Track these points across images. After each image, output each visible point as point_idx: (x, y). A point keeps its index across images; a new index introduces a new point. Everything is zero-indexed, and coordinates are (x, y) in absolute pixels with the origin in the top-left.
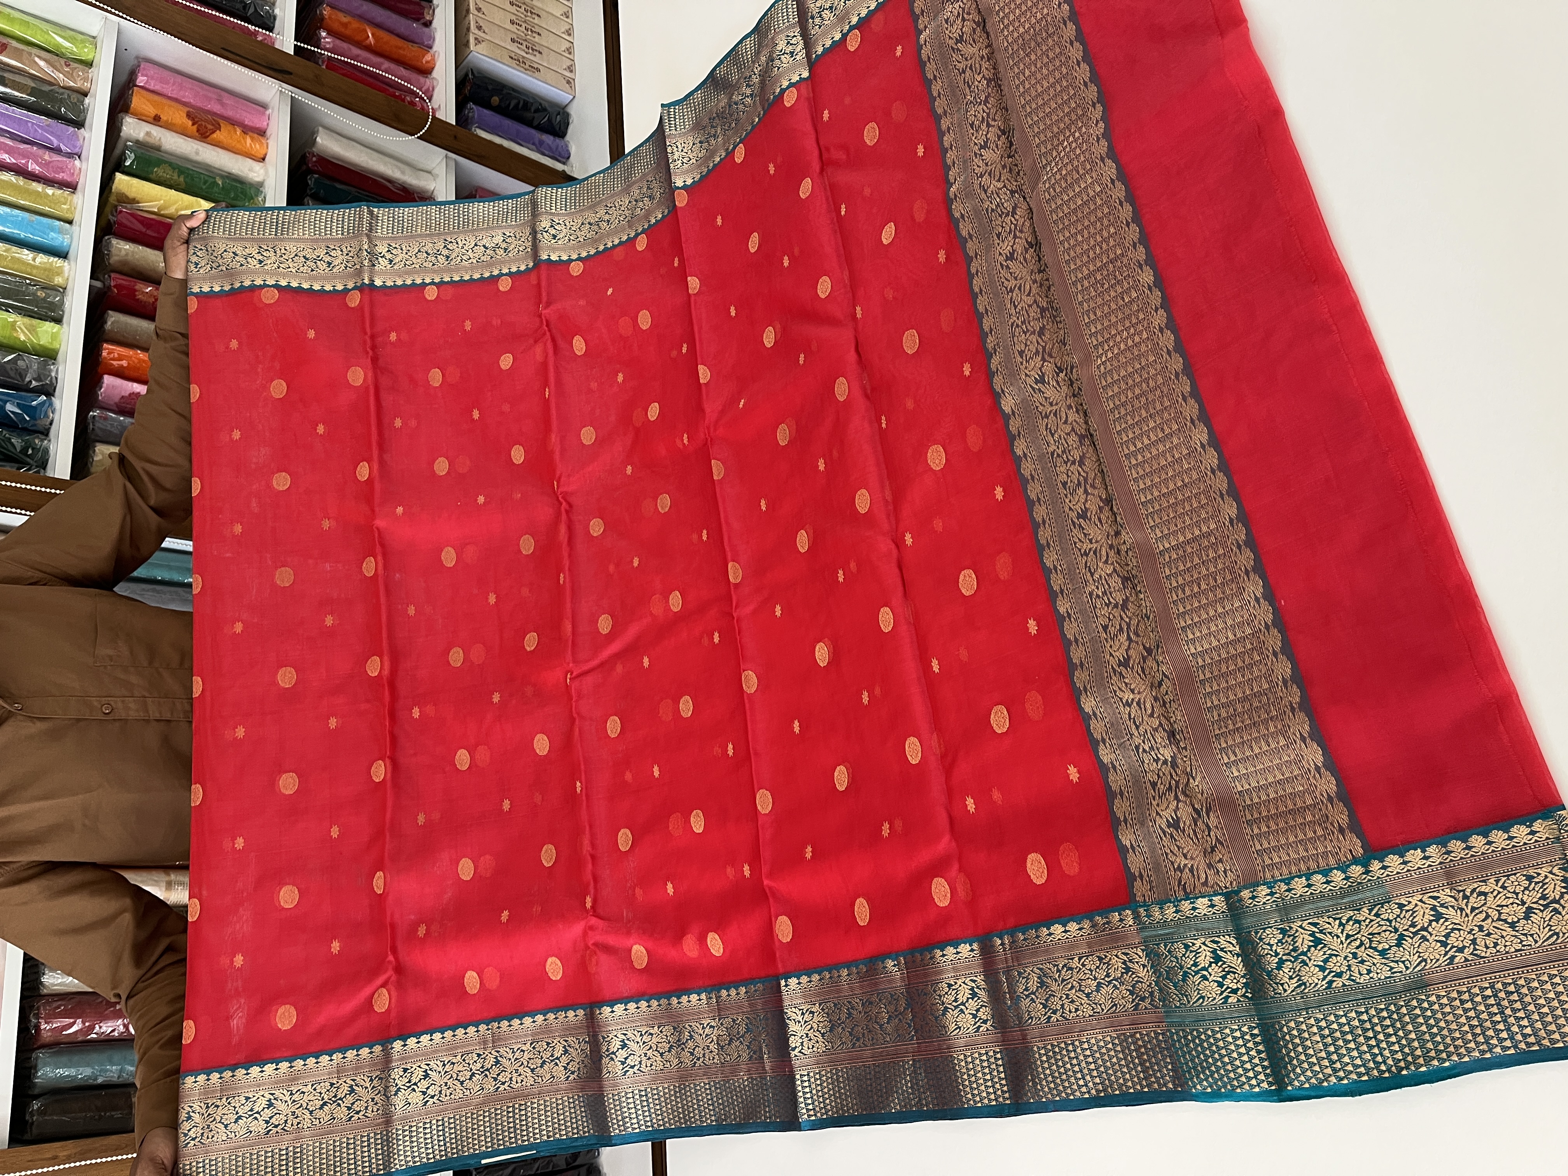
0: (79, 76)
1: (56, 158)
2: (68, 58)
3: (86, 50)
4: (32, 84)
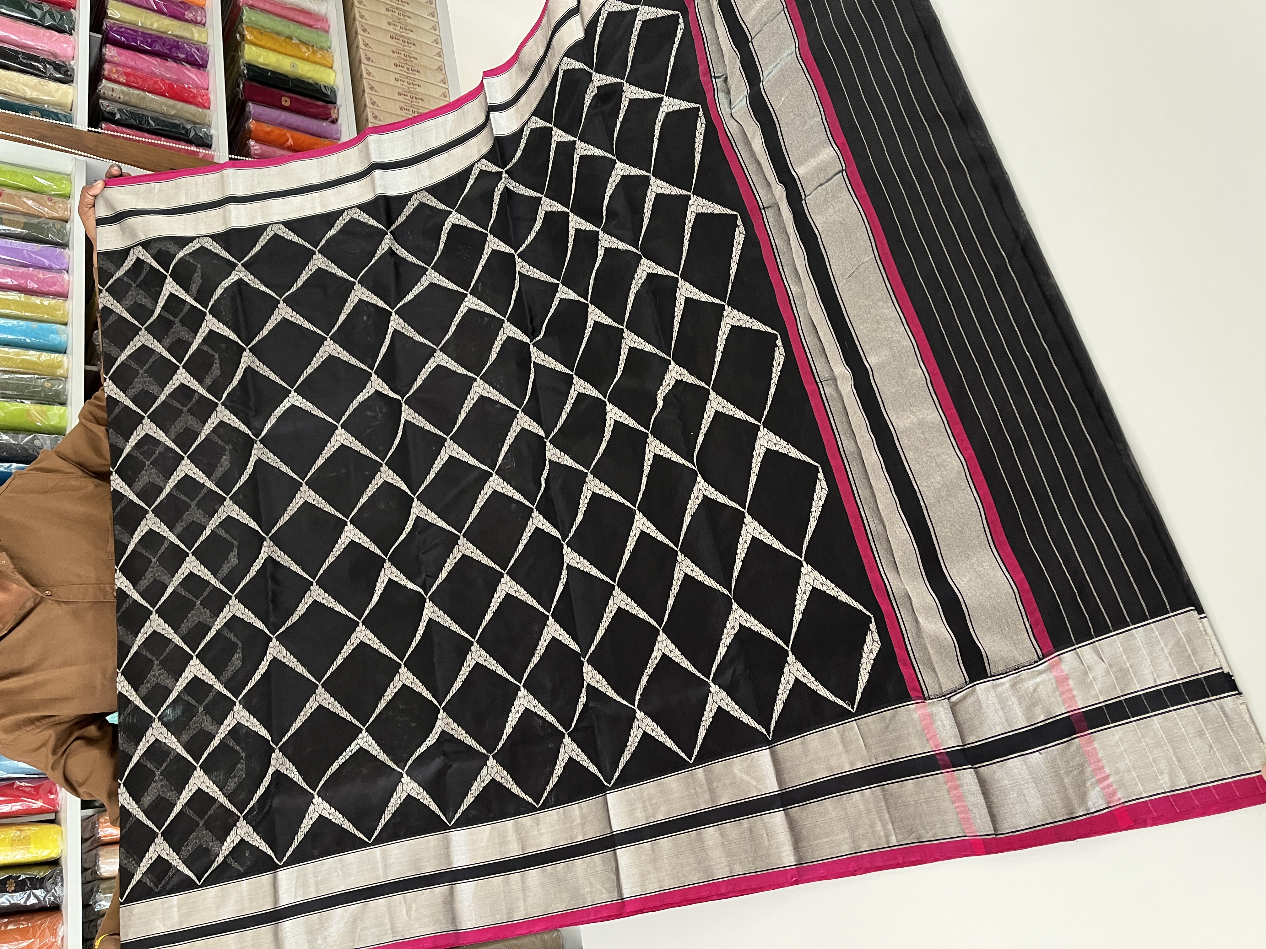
0: (60, 207)
1: (49, 275)
2: (50, 195)
3: (64, 186)
4: (24, 220)
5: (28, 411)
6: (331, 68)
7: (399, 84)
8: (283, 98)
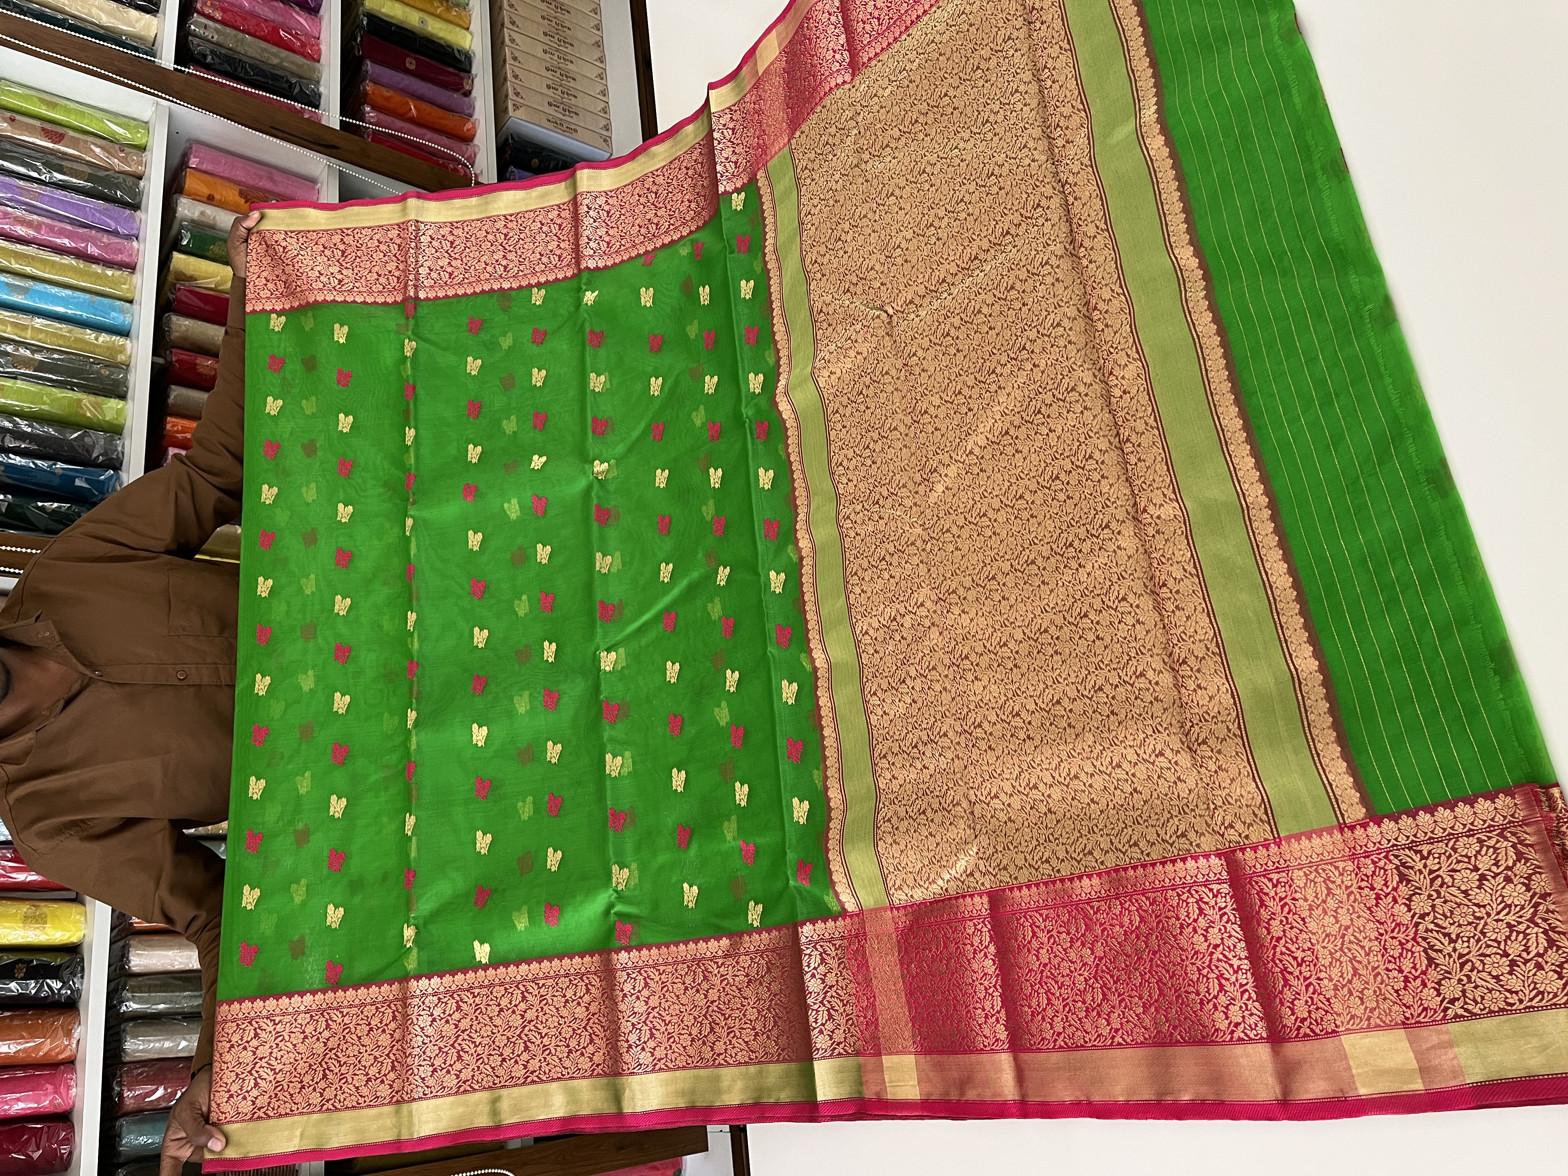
0: (134, 160)
1: (115, 240)
2: (122, 144)
3: (139, 135)
4: (88, 170)
5: (79, 401)
6: (468, 29)
7: (547, 57)
8: (408, 60)
